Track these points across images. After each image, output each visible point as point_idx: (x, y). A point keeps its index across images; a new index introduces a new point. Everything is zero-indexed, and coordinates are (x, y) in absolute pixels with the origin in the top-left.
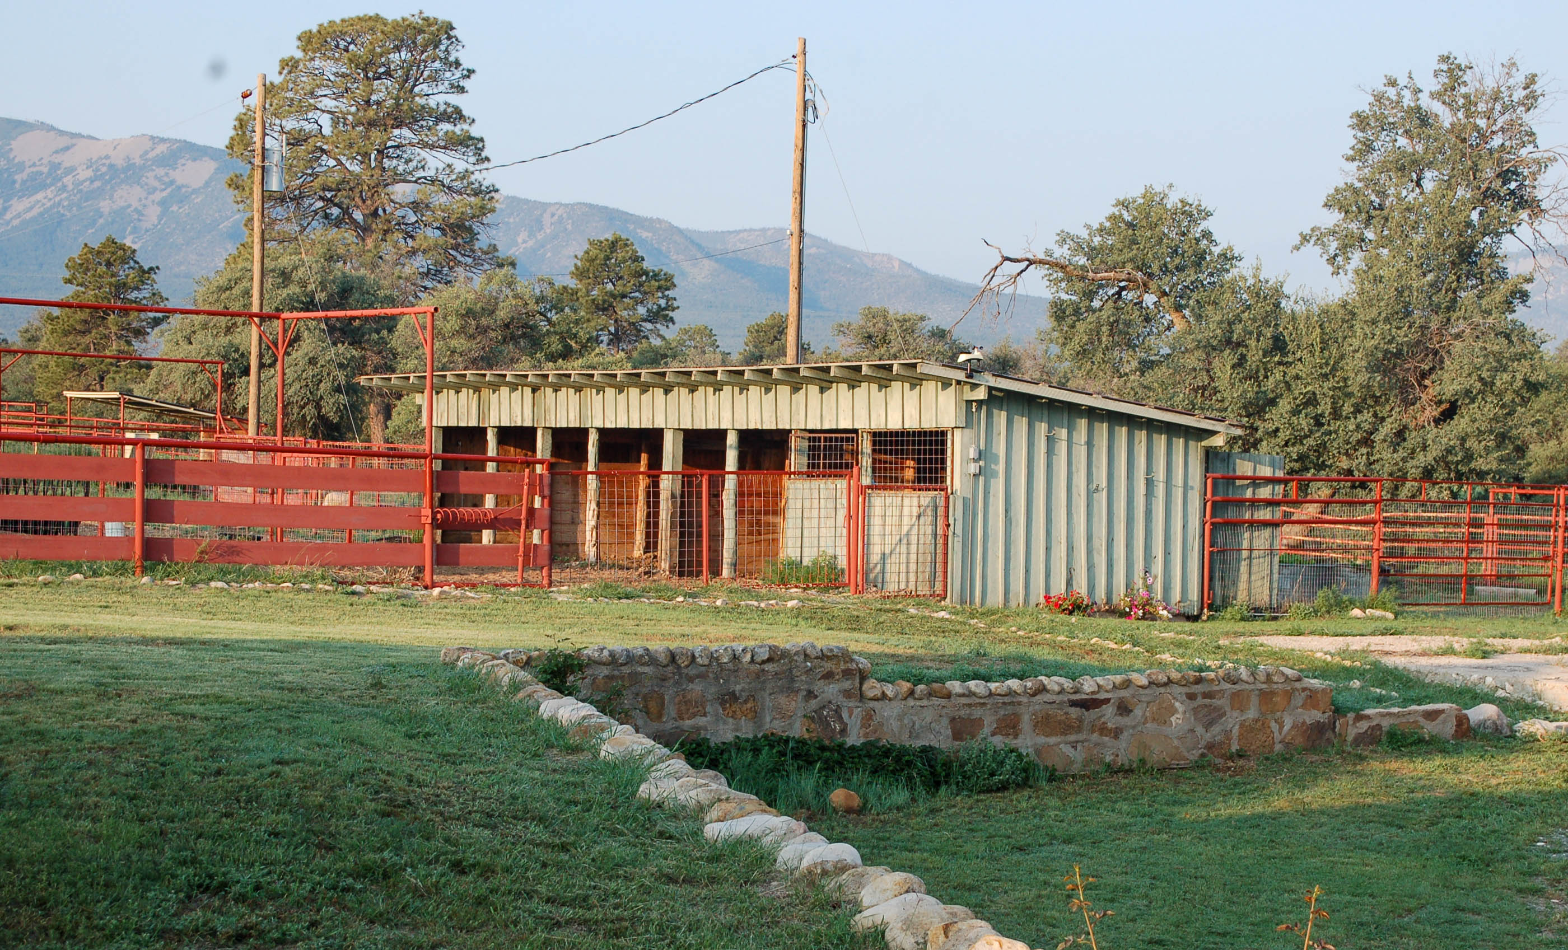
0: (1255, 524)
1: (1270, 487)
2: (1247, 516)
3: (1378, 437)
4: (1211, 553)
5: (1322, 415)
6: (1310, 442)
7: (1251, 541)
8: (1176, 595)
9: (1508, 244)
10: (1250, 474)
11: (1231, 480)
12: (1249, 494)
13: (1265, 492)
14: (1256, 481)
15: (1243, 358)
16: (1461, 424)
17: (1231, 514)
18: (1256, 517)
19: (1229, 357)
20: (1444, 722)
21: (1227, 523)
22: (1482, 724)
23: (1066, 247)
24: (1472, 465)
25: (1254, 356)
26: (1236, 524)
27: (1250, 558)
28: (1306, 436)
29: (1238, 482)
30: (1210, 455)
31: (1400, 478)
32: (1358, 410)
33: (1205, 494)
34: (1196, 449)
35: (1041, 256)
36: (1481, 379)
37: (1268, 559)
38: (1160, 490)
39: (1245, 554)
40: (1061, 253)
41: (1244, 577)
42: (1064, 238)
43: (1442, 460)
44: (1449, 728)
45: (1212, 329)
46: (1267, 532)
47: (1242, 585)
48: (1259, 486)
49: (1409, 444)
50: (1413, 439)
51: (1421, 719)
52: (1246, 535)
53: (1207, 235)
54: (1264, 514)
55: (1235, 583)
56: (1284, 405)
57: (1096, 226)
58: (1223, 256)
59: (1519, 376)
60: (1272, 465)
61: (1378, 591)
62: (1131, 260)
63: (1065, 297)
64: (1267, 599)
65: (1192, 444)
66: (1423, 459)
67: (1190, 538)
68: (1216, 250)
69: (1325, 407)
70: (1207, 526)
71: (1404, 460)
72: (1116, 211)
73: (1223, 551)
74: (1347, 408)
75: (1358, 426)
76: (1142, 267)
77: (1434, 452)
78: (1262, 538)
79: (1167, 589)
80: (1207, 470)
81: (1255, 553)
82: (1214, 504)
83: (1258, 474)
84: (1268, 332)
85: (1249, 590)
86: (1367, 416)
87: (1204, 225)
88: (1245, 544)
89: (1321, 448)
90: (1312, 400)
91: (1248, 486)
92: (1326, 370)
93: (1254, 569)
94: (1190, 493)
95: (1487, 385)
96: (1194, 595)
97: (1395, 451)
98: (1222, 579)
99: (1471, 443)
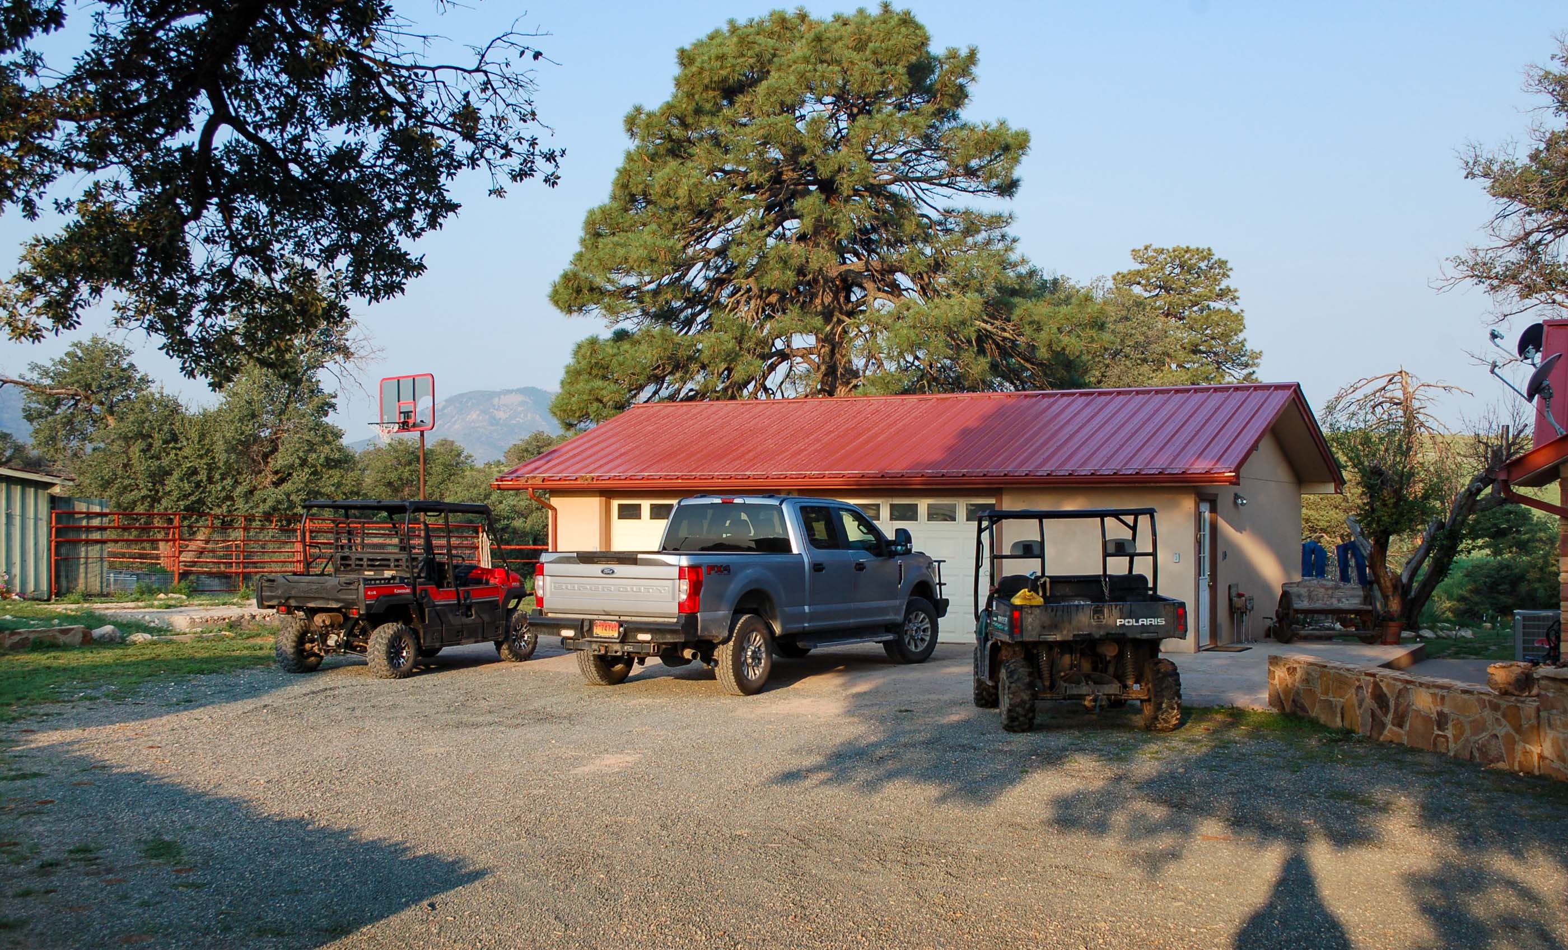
0: (88, 542)
1: (99, 519)
2: (84, 537)
3: (235, 494)
4: (56, 560)
5: (201, 481)
6: (193, 498)
7: (87, 552)
8: (31, 587)
9: (321, 374)
10: (85, 510)
11: (71, 514)
12: (84, 523)
13: (96, 522)
14: (89, 515)
15: (150, 445)
16: (287, 486)
17: (72, 536)
18: (90, 537)
19: (140, 444)
20: (74, 635)
21: (69, 542)
22: (103, 636)
23: (36, 373)
24: (295, 511)
25: (157, 444)
26: (77, 542)
27: (86, 563)
28: (190, 495)
29: (77, 516)
30: (53, 500)
31: (250, 519)
32: (223, 479)
33: (51, 523)
34: (43, 496)
35: (17, 379)
36: (299, 458)
37: (99, 564)
38: (17, 521)
39: (82, 561)
40: (34, 376)
41: (82, 575)
42: (34, 367)
43: (275, 509)
44: (79, 638)
45: (129, 426)
46: (98, 547)
47: (81, 580)
48: (92, 518)
49: (255, 498)
50: (258, 495)
51: (57, 634)
52: (83, 549)
53: (132, 366)
54: (96, 536)
55: (76, 579)
56: (176, 475)
57: (57, 359)
58: (142, 379)
59: (322, 456)
60: (101, 505)
61: (179, 582)
62: (78, 382)
63: (33, 405)
64: (98, 588)
65: (40, 491)
66: (263, 508)
67: (41, 552)
68: (138, 376)
69: (203, 476)
70: (53, 543)
71: (252, 508)
72: (71, 349)
73: (66, 559)
74: (217, 476)
75: (224, 488)
76: (88, 387)
77: (270, 503)
78: (94, 551)
79: (24, 583)
80: (52, 508)
81: (90, 560)
82: (58, 531)
83: (91, 510)
84: (166, 428)
85: (86, 583)
86: (229, 481)
87: (129, 359)
88: (83, 554)
89: (201, 501)
90: (195, 472)
91: (83, 518)
92: (203, 452)
93: (89, 570)
94: (40, 523)
95: (304, 463)
96: (44, 586)
97: (247, 502)
98: (67, 577)
99: (293, 497)
